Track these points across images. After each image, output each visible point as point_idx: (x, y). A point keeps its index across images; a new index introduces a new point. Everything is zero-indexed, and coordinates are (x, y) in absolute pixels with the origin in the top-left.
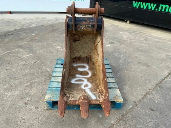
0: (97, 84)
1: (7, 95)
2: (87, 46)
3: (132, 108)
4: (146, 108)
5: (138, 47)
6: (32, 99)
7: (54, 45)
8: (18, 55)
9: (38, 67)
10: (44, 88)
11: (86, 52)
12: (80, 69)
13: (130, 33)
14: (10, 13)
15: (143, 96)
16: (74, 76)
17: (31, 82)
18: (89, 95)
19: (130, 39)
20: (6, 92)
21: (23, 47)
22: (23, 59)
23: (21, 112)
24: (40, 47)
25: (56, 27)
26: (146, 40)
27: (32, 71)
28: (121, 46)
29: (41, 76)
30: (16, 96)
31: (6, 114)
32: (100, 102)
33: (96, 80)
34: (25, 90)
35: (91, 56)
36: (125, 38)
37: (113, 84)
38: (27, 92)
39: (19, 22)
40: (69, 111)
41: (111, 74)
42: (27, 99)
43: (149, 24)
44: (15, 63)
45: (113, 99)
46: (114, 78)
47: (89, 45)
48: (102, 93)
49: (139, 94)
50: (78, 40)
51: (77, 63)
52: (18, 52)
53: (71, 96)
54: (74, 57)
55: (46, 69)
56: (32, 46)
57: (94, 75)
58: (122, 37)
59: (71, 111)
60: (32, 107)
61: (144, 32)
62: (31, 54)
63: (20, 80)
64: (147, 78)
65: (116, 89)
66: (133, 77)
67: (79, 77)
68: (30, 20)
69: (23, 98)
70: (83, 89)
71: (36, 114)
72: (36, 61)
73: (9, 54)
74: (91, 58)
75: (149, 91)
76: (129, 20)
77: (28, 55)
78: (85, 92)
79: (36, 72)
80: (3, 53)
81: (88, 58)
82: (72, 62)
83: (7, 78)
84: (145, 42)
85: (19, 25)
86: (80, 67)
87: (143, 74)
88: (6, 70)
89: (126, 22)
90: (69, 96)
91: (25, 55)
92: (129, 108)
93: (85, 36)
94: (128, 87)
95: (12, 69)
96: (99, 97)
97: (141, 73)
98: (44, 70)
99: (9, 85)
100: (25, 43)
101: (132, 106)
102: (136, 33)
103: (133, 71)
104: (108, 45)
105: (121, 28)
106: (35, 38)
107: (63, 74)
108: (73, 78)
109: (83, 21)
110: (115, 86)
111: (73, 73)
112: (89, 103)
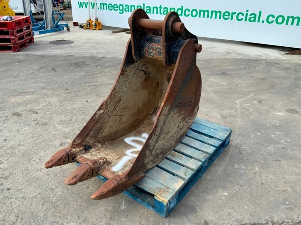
37: (186, 171)
45: (154, 191)
46: (200, 163)
49: (233, 217)
64: (293, 201)
67: (144, 138)
70: (125, 154)
75: (265, 223)
78: (120, 158)
83: (77, 110)
87: (292, 188)
88: (87, 101)
94: (226, 194)
95: (93, 103)
97: (293, 185)
103: (274, 175)
104: (278, 114)
107: (97, 116)
108: (135, 136)
109: (155, 42)
110: (185, 175)
111: (143, 130)
112: (99, 171)
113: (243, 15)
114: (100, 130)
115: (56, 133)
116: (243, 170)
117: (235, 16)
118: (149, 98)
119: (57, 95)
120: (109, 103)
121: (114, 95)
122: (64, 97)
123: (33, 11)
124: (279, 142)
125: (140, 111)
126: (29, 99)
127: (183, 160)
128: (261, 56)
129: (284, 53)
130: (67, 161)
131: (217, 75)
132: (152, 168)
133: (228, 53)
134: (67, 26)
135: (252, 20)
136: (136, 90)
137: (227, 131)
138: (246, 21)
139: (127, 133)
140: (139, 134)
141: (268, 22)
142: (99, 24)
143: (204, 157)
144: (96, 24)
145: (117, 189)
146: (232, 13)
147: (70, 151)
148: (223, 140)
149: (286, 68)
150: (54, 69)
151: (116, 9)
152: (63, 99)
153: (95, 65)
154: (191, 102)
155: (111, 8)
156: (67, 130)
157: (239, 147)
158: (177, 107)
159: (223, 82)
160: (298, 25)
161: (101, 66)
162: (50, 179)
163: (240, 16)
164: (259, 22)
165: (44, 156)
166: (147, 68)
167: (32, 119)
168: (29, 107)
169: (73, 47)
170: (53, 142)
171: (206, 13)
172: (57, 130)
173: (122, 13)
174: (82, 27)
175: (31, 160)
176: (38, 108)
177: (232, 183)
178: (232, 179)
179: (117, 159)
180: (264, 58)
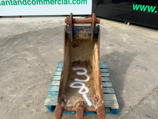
0: (94, 89)
1: (12, 97)
2: (86, 51)
3: (128, 113)
4: (141, 114)
5: (136, 50)
6: (33, 102)
7: (58, 47)
8: (25, 58)
9: (41, 70)
10: (46, 91)
11: (85, 57)
12: (79, 73)
13: (130, 35)
14: (20, 17)
15: (139, 102)
16: (73, 80)
17: (34, 85)
18: (86, 101)
19: (129, 42)
20: (12, 94)
21: (29, 50)
22: (28, 62)
23: (23, 114)
24: (45, 50)
25: (60, 30)
26: (145, 42)
27: (35, 73)
28: (120, 49)
29: (43, 78)
30: (20, 98)
31: (10, 116)
32: (96, 109)
33: (93, 85)
34: (28, 93)
35: (89, 60)
36: (124, 40)
37: (110, 89)
38: (30, 94)
39: (28, 26)
40: (67, 115)
41: (108, 78)
42: (30, 101)
43: (149, 26)
44: (22, 65)
45: (109, 105)
46: (111, 83)
47: (88, 50)
48: (98, 99)
49: (136, 99)
50: (77, 46)
51: (76, 67)
52: (25, 55)
53: (69, 101)
54: (74, 61)
55: (49, 72)
56: (37, 48)
57: (92, 79)
58: (121, 40)
59: (69, 115)
60: (34, 110)
61: (144, 34)
62: (36, 57)
63: (24, 83)
64: (144, 82)
65: (113, 95)
66: (131, 81)
67: (77, 81)
68: (38, 23)
69: (26, 100)
70: (80, 94)
71: (36, 117)
72: (40, 63)
73: (16, 56)
74: (89, 62)
75: (145, 96)
76: (129, 22)
77: (33, 58)
78: (82, 97)
79: (39, 75)
80: (12, 55)
81: (87, 62)
82: (72, 66)
83: (13, 80)
84: (144, 44)
85: (27, 28)
86: (79, 71)
87: (140, 78)
88: (13, 72)
89: (127, 23)
90: (66, 101)
91: (31, 58)
92: (124, 114)
93: (84, 42)
94: (125, 91)
95: (18, 72)
96: (95, 104)
97: (139, 76)
98: (47, 73)
99: (15, 87)
100: (31, 46)
101: (127, 112)
102: (136, 35)
103: (131, 75)
104: (107, 48)
105: (121, 30)
106: (40, 41)
107: (61, 80)
110: (112, 91)
116: (120, 78)
124: (119, 60)
137: (105, 63)
148: (107, 68)
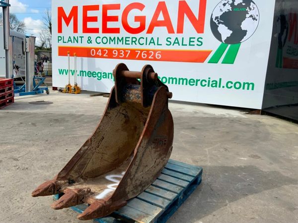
18: (99, 194)
37: (164, 200)
41: (180, 187)
45: (135, 217)
46: (175, 194)
65: (158, 208)
104: (242, 159)
107: (82, 152)
108: (116, 174)
109: (134, 88)
110: (163, 203)
111: (123, 169)
112: (83, 198)
113: (206, 81)
114: (83, 165)
115: (37, 176)
116: (215, 203)
117: (199, 83)
118: (128, 139)
119: (38, 145)
120: (93, 140)
121: (98, 133)
122: (44, 147)
123: (15, 76)
124: (245, 180)
125: (120, 151)
126: (9, 149)
127: (161, 192)
128: (224, 115)
129: (245, 113)
130: (53, 192)
131: (187, 129)
132: (132, 199)
133: (196, 113)
134: (47, 89)
135: (214, 85)
136: (117, 131)
137: (199, 169)
138: (209, 86)
139: (108, 172)
140: (119, 172)
141: (228, 87)
142: (78, 88)
143: (179, 189)
144: (75, 88)
145: (101, 211)
146: (197, 80)
147: (56, 182)
148: (195, 176)
149: (247, 124)
150: (34, 124)
151: (94, 76)
152: (44, 148)
153: (74, 121)
154: (165, 141)
155: (89, 75)
156: (47, 174)
157: (211, 185)
158: (154, 143)
159: (193, 134)
160: (253, 89)
161: (80, 122)
162: (32, 215)
163: (204, 82)
164: (220, 87)
165: (26, 195)
166: (127, 112)
167: (13, 165)
168: (9, 155)
169: (53, 106)
170: (34, 183)
171: (174, 80)
172: (38, 174)
173: (100, 79)
174: (61, 91)
175: (12, 199)
176: (20, 156)
177: (206, 213)
178: (205, 210)
179: (99, 191)
180: (227, 116)
